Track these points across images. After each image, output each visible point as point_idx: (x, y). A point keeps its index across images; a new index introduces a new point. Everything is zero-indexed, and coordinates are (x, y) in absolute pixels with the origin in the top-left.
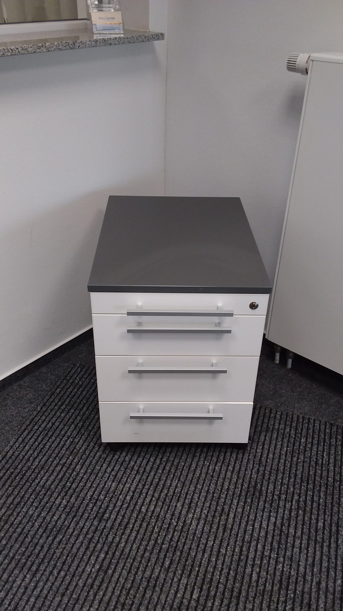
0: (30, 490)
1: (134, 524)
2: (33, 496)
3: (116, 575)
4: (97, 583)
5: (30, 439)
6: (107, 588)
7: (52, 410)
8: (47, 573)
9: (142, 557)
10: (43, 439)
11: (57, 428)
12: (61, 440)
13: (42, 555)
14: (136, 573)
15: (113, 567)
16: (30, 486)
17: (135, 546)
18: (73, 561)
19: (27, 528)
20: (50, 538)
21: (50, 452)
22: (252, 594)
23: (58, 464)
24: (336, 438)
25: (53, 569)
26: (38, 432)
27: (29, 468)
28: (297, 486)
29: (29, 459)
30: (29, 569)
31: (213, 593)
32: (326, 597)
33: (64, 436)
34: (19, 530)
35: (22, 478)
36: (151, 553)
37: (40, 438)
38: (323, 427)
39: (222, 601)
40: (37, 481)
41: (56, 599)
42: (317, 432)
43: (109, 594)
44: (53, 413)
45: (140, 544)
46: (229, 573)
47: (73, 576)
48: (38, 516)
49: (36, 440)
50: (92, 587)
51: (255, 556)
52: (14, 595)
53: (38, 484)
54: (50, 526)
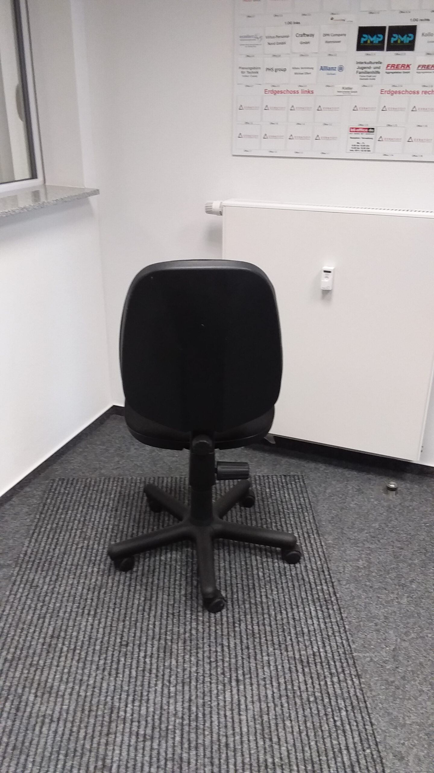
0: (62, 570)
1: (159, 568)
2: (67, 573)
3: (160, 600)
4: (147, 607)
5: (42, 538)
6: (156, 608)
7: (51, 515)
8: (105, 612)
9: (175, 584)
10: (54, 536)
11: (63, 525)
12: (70, 532)
13: (94, 604)
14: (174, 595)
15: (155, 596)
16: (60, 567)
17: (166, 581)
18: (121, 601)
19: (73, 592)
20: (96, 593)
21: (65, 543)
22: (262, 584)
23: (76, 549)
24: (291, 484)
25: (108, 609)
26: (47, 532)
27: (53, 557)
28: (273, 518)
29: (49, 552)
30: (89, 614)
31: (235, 590)
32: (313, 573)
33: (72, 529)
34: (66, 595)
35: (50, 564)
36: (180, 580)
37: (51, 536)
38: (279, 479)
39: (243, 593)
40: (64, 563)
41: (120, 624)
42: (276, 483)
43: (159, 612)
44: (53, 517)
45: (170, 578)
46: (242, 577)
47: (127, 609)
48: (78, 583)
49: (48, 538)
50: (144, 611)
51: (257, 564)
52: (85, 631)
53: (66, 565)
54: (92, 586)
